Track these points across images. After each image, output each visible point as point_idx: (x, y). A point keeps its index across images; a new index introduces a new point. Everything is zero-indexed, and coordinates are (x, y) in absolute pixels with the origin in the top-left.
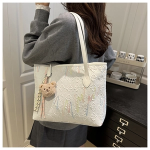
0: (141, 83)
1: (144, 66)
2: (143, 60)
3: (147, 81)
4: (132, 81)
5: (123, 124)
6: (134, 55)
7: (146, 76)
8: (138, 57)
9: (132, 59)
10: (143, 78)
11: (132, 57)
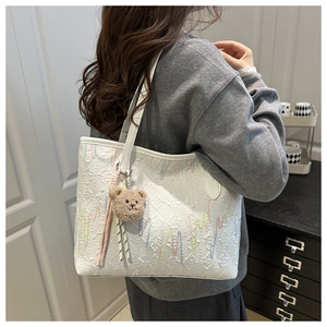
0: (312, 161)
1: (314, 125)
2: (308, 111)
3: (320, 154)
4: (293, 160)
5: (294, 248)
6: (289, 105)
7: (319, 145)
8: (297, 108)
9: (286, 114)
10: (314, 149)
11: (286, 110)
